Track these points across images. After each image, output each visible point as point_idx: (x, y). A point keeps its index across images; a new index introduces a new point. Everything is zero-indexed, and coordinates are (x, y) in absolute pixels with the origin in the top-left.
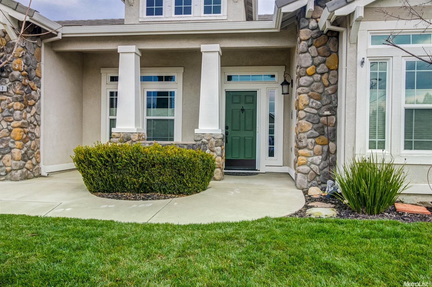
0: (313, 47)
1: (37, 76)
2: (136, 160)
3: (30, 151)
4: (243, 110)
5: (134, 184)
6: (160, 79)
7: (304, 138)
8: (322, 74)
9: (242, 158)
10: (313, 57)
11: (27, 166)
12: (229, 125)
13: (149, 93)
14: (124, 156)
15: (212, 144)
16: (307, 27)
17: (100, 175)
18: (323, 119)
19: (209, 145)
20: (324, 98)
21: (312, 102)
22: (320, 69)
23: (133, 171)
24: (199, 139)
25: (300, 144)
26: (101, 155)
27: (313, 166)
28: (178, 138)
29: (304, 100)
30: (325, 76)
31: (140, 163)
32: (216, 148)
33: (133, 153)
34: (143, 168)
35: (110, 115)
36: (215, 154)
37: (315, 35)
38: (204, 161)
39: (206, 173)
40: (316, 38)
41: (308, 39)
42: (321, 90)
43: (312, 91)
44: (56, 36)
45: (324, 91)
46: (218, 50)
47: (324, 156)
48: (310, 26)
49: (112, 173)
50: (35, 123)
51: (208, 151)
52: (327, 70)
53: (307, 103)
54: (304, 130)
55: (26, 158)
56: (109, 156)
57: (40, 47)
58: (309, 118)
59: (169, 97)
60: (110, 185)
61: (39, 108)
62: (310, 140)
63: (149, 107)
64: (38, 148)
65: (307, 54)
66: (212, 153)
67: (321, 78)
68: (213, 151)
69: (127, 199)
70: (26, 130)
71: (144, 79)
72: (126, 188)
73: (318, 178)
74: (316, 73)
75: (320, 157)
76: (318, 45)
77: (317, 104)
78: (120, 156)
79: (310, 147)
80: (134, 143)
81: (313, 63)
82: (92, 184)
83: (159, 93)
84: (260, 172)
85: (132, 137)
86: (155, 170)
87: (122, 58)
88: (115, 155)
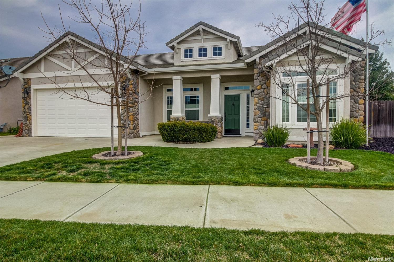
0: (260, 77)
1: (138, 92)
2: (183, 128)
3: (136, 126)
4: (233, 104)
5: (183, 138)
6: (192, 90)
7: (256, 118)
8: (264, 89)
9: (233, 129)
10: (260, 81)
11: (135, 132)
12: (226, 112)
13: (186, 97)
14: (178, 126)
15: (216, 121)
16: (257, 68)
17: (169, 135)
18: (264, 109)
19: (215, 122)
20: (265, 100)
21: (260, 102)
22: (263, 87)
23: (182, 132)
24: (210, 119)
25: (255, 120)
26: (169, 126)
27: (260, 130)
28: (201, 119)
29: (256, 101)
30: (265, 90)
31: (185, 129)
32: (218, 123)
33: (182, 125)
34: (186, 131)
35: (167, 108)
36: (218, 126)
37: (261, 71)
38: (211, 128)
39: (213, 133)
40: (261, 73)
41: (258, 73)
42: (264, 96)
43: (260, 97)
44: (145, 73)
45: (265, 96)
46: (219, 77)
47: (265, 125)
48: (259, 68)
49: (174, 133)
50: (137, 113)
51: (214, 125)
52: (266, 87)
53: (257, 102)
54: (256, 114)
55: (135, 129)
56: (172, 126)
57: (138, 79)
58: (259, 109)
59: (196, 99)
60: (173, 138)
61: (138, 106)
62: (259, 119)
63: (186, 103)
64: (139, 125)
65: (258, 80)
66: (216, 126)
67: (264, 91)
68: (217, 125)
69: (180, 143)
70: (135, 116)
71: (185, 90)
72: (179, 140)
73: (263, 135)
74: (262, 88)
75: (264, 126)
76: (262, 76)
77: (262, 102)
78: (177, 126)
79: (259, 121)
80: (181, 122)
81: (260, 84)
82: (165, 138)
83: (191, 97)
84: (242, 135)
85: (180, 118)
86: (191, 132)
87: (175, 82)
88: (175, 126)
